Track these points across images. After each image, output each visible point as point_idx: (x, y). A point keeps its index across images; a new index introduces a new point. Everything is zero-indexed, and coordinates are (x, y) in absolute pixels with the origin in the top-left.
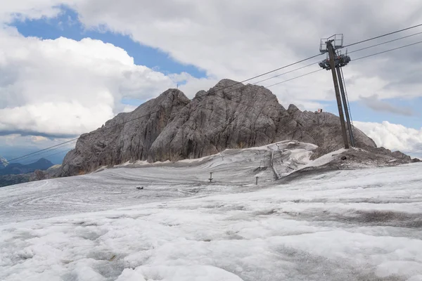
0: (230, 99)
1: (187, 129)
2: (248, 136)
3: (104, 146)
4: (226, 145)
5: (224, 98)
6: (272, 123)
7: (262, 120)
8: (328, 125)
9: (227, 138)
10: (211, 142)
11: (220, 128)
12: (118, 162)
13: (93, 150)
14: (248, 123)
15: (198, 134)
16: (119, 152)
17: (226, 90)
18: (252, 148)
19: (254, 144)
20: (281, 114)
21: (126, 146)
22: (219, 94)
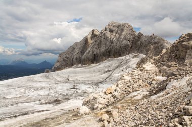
0: (112, 32)
1: (95, 49)
2: (118, 51)
3: (68, 58)
4: (109, 56)
5: (110, 31)
6: (129, 43)
7: (125, 42)
8: (155, 43)
9: (110, 52)
10: (103, 55)
11: (107, 47)
12: (72, 65)
13: (64, 60)
14: (118, 44)
15: (98, 51)
16: (73, 60)
17: (111, 27)
18: (118, 58)
19: (120, 56)
20: (134, 38)
21: (75, 58)
22: (108, 30)
